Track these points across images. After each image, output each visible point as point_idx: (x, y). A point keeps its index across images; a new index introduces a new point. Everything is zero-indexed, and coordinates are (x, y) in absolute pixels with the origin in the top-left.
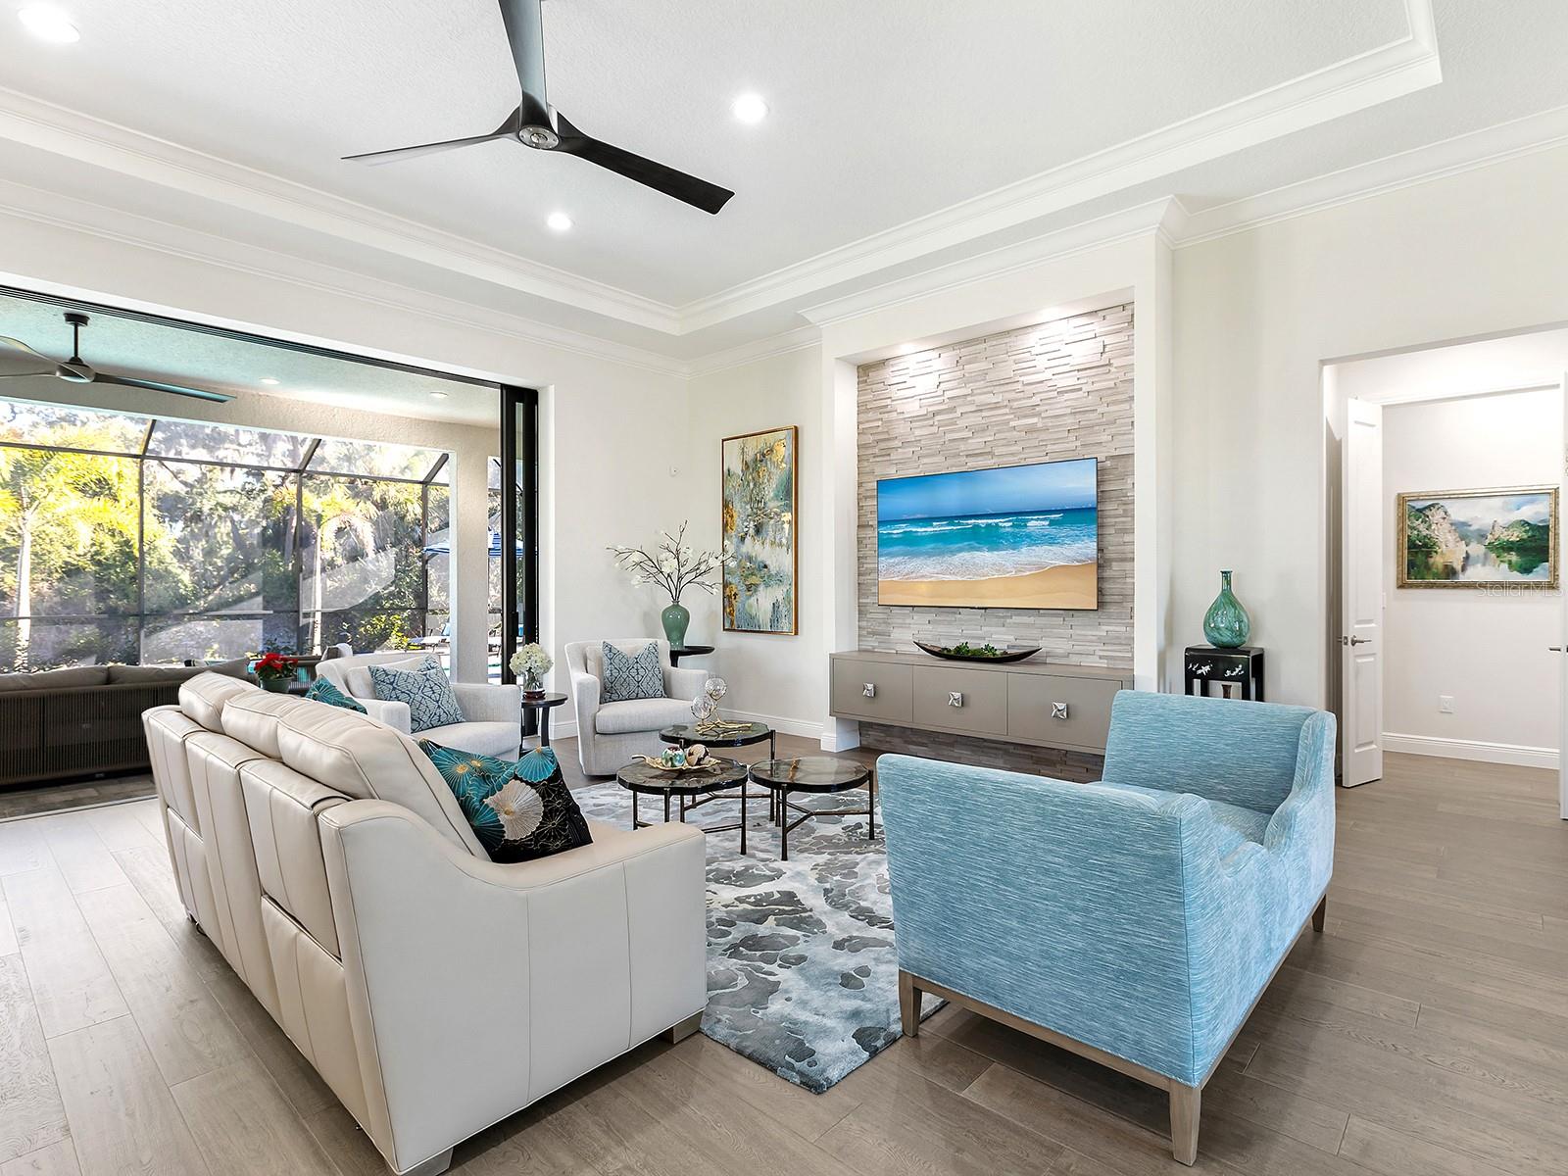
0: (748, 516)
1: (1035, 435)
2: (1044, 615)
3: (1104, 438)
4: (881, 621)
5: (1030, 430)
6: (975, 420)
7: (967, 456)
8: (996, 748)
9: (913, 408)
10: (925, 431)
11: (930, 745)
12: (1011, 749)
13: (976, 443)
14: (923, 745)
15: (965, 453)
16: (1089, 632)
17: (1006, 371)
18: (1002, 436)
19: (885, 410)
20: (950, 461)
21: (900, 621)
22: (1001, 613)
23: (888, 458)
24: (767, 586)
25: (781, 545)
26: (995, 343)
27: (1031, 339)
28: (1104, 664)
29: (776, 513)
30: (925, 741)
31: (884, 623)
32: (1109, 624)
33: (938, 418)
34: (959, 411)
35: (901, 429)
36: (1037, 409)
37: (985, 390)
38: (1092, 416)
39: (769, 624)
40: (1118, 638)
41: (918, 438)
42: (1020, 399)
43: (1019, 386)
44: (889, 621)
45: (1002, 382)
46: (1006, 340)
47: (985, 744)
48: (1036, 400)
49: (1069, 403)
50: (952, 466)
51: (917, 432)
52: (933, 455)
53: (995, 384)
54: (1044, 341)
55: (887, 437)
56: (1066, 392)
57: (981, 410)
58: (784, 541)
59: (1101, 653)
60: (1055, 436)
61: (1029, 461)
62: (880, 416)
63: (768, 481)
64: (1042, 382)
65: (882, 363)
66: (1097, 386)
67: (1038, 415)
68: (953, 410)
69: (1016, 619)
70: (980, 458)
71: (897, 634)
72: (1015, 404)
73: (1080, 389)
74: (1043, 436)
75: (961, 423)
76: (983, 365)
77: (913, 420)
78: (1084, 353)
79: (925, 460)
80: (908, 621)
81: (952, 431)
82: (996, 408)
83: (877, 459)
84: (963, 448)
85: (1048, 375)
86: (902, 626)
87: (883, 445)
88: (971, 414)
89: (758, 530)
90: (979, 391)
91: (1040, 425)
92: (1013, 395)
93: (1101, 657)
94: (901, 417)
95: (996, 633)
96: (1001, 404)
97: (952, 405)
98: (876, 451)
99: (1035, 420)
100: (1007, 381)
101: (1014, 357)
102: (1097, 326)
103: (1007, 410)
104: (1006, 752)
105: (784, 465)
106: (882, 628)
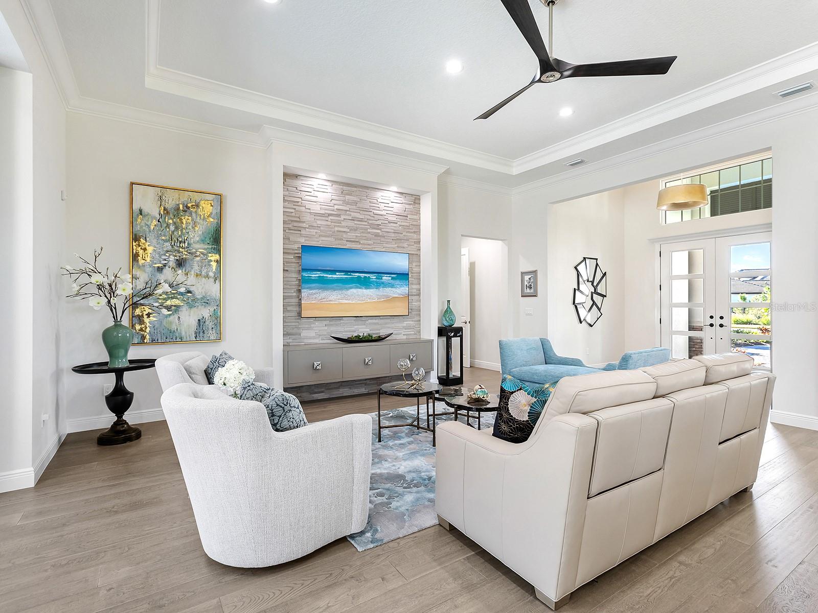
0: (167, 251)
1: (379, 238)
2: (382, 319)
3: (405, 245)
4: (294, 327)
5: (377, 235)
6: (351, 224)
7: (347, 241)
8: (361, 384)
9: (316, 208)
10: (324, 223)
11: (326, 391)
12: (368, 382)
13: (352, 235)
14: (322, 392)
15: (347, 239)
16: (400, 325)
17: (366, 205)
18: (364, 235)
19: (296, 204)
20: (337, 242)
21: (307, 326)
22: (365, 319)
23: (299, 232)
24: (191, 307)
25: (207, 276)
26: (361, 190)
27: (379, 194)
28: (405, 337)
29: (202, 253)
30: (323, 390)
31: (296, 328)
32: (407, 321)
33: (330, 217)
34: (343, 217)
35: (308, 218)
36: (380, 226)
37: (356, 211)
38: (401, 235)
39: (194, 335)
40: (410, 326)
41: (318, 225)
42: (372, 220)
43: (371, 214)
44: (299, 326)
45: (365, 210)
46: (367, 191)
47: (356, 383)
48: (379, 222)
49: (393, 228)
50: (339, 244)
51: (319, 222)
52: (328, 237)
53: (361, 209)
54: (383, 198)
55: (298, 220)
56: (392, 223)
57: (354, 220)
58: (211, 274)
59: (404, 333)
60: (387, 241)
61: (376, 249)
62: (295, 207)
63: (193, 228)
64: (382, 215)
65: (297, 176)
66: (403, 224)
67: (380, 229)
68: (339, 215)
69: (370, 321)
70: (353, 243)
71: (304, 333)
72: (370, 222)
73: (397, 223)
74: (383, 239)
75: (344, 224)
76: (355, 199)
77: (316, 214)
78: (397, 208)
79: (323, 238)
80: (312, 326)
81: (339, 226)
82: (361, 221)
83: (291, 231)
84: (345, 236)
85: (383, 213)
86: (308, 329)
87: (296, 224)
88: (349, 221)
89: (180, 263)
90: (353, 210)
91: (380, 234)
92: (369, 217)
93: (404, 335)
94: (308, 211)
95: (361, 328)
96: (364, 220)
97: (339, 213)
98: (290, 226)
99: (379, 231)
100: (366, 210)
101: (370, 200)
102: (402, 199)
103: (366, 223)
104: (366, 384)
105: (212, 220)
106: (295, 331)
